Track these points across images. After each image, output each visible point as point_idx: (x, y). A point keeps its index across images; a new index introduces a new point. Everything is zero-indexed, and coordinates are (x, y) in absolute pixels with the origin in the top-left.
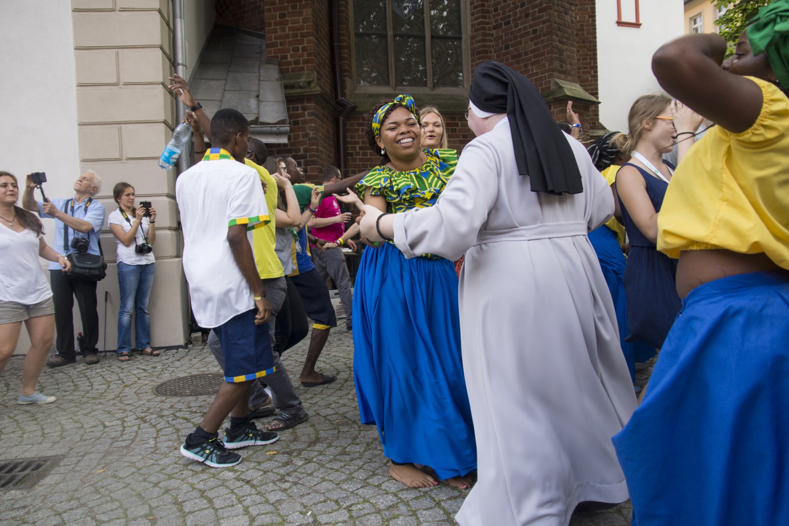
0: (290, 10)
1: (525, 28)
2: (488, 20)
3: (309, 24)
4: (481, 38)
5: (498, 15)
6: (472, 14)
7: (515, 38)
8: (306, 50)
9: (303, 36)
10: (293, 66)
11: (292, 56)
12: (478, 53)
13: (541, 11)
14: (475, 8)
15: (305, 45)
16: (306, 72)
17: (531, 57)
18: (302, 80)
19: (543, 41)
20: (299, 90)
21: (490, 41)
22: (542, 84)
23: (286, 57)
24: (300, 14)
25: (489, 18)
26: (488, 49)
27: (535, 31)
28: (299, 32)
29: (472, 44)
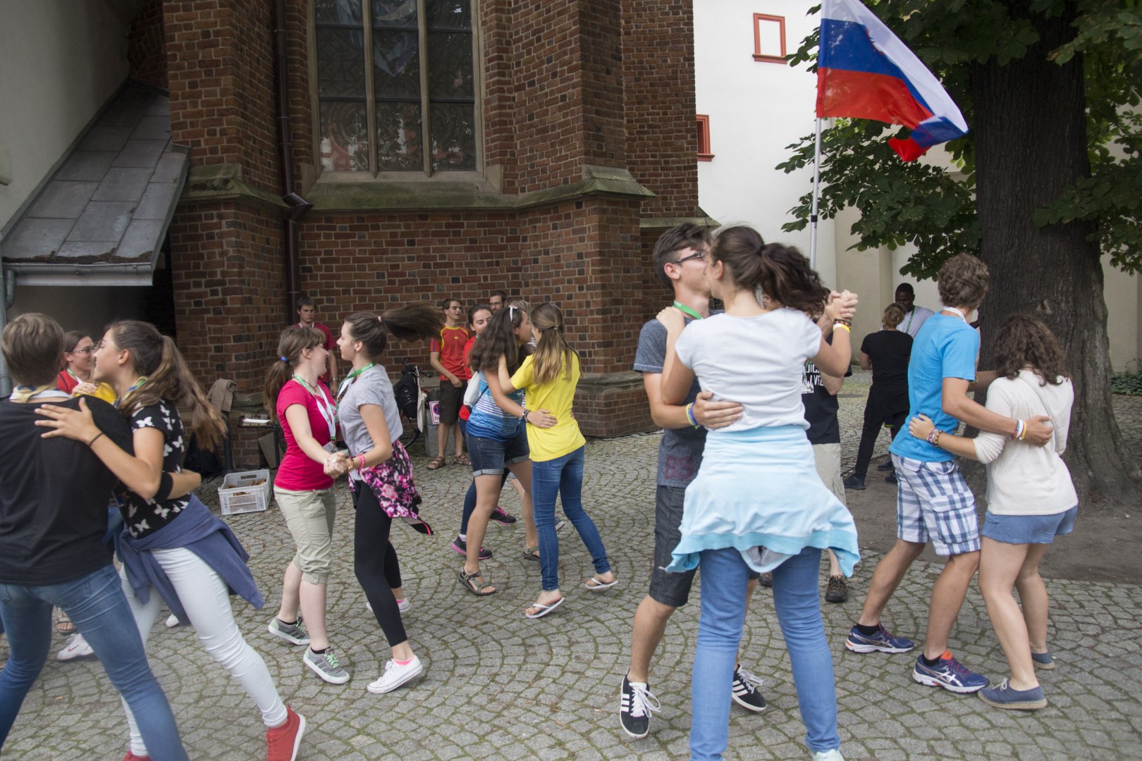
0: (204, 78)
1: (552, 93)
2: (507, 79)
3: (229, 97)
4: (497, 103)
5: (521, 71)
6: (487, 69)
7: (541, 105)
8: (226, 134)
9: (222, 113)
10: (209, 156)
11: (206, 142)
12: (494, 124)
13: (570, 70)
14: (490, 60)
15: (225, 126)
16: (225, 164)
17: (559, 134)
18: (218, 177)
19: (573, 113)
20: (211, 193)
21: (511, 107)
22: (571, 172)
23: (198, 143)
24: (217, 82)
25: (510, 75)
26: (507, 119)
27: (563, 98)
28: (216, 108)
29: (486, 111)
